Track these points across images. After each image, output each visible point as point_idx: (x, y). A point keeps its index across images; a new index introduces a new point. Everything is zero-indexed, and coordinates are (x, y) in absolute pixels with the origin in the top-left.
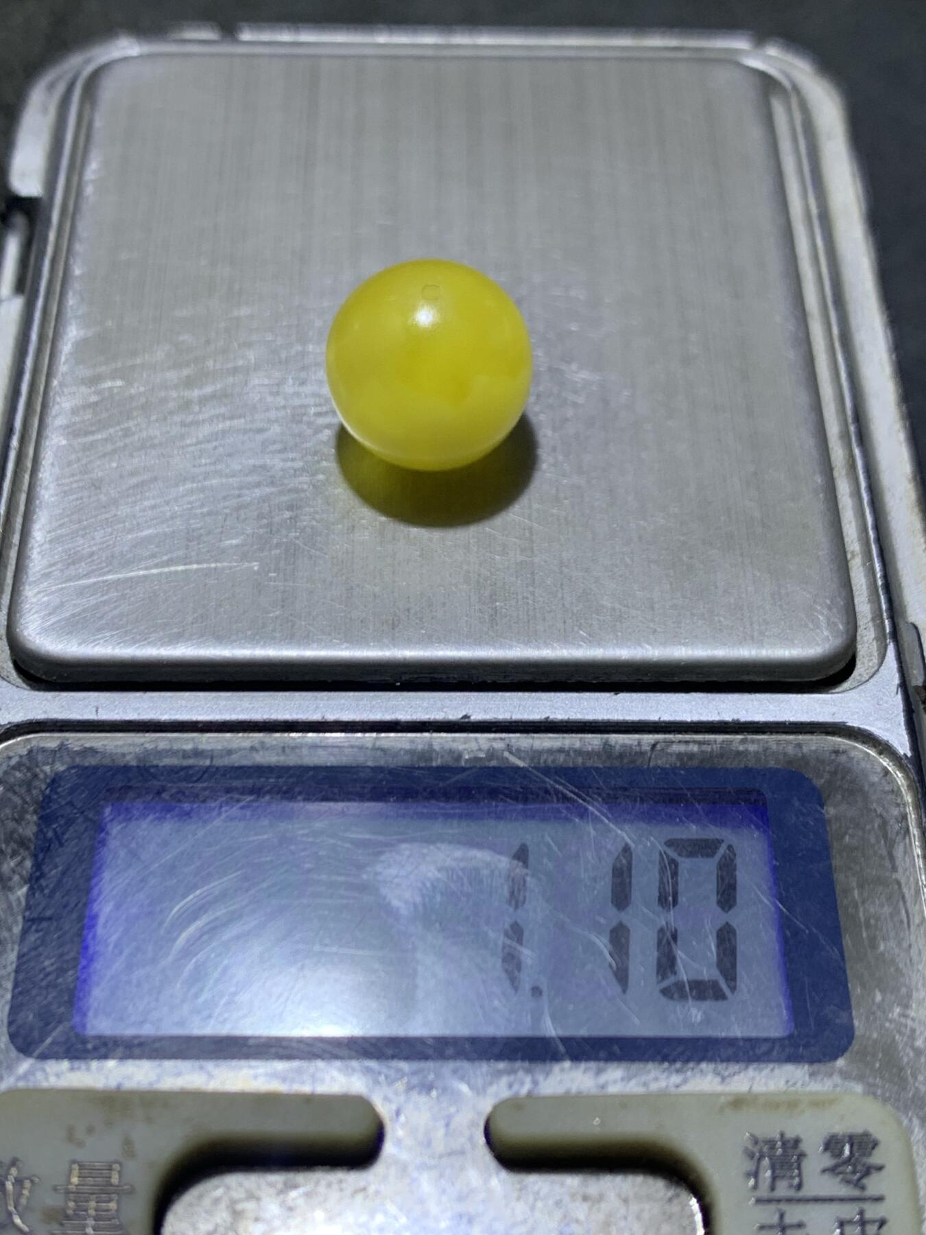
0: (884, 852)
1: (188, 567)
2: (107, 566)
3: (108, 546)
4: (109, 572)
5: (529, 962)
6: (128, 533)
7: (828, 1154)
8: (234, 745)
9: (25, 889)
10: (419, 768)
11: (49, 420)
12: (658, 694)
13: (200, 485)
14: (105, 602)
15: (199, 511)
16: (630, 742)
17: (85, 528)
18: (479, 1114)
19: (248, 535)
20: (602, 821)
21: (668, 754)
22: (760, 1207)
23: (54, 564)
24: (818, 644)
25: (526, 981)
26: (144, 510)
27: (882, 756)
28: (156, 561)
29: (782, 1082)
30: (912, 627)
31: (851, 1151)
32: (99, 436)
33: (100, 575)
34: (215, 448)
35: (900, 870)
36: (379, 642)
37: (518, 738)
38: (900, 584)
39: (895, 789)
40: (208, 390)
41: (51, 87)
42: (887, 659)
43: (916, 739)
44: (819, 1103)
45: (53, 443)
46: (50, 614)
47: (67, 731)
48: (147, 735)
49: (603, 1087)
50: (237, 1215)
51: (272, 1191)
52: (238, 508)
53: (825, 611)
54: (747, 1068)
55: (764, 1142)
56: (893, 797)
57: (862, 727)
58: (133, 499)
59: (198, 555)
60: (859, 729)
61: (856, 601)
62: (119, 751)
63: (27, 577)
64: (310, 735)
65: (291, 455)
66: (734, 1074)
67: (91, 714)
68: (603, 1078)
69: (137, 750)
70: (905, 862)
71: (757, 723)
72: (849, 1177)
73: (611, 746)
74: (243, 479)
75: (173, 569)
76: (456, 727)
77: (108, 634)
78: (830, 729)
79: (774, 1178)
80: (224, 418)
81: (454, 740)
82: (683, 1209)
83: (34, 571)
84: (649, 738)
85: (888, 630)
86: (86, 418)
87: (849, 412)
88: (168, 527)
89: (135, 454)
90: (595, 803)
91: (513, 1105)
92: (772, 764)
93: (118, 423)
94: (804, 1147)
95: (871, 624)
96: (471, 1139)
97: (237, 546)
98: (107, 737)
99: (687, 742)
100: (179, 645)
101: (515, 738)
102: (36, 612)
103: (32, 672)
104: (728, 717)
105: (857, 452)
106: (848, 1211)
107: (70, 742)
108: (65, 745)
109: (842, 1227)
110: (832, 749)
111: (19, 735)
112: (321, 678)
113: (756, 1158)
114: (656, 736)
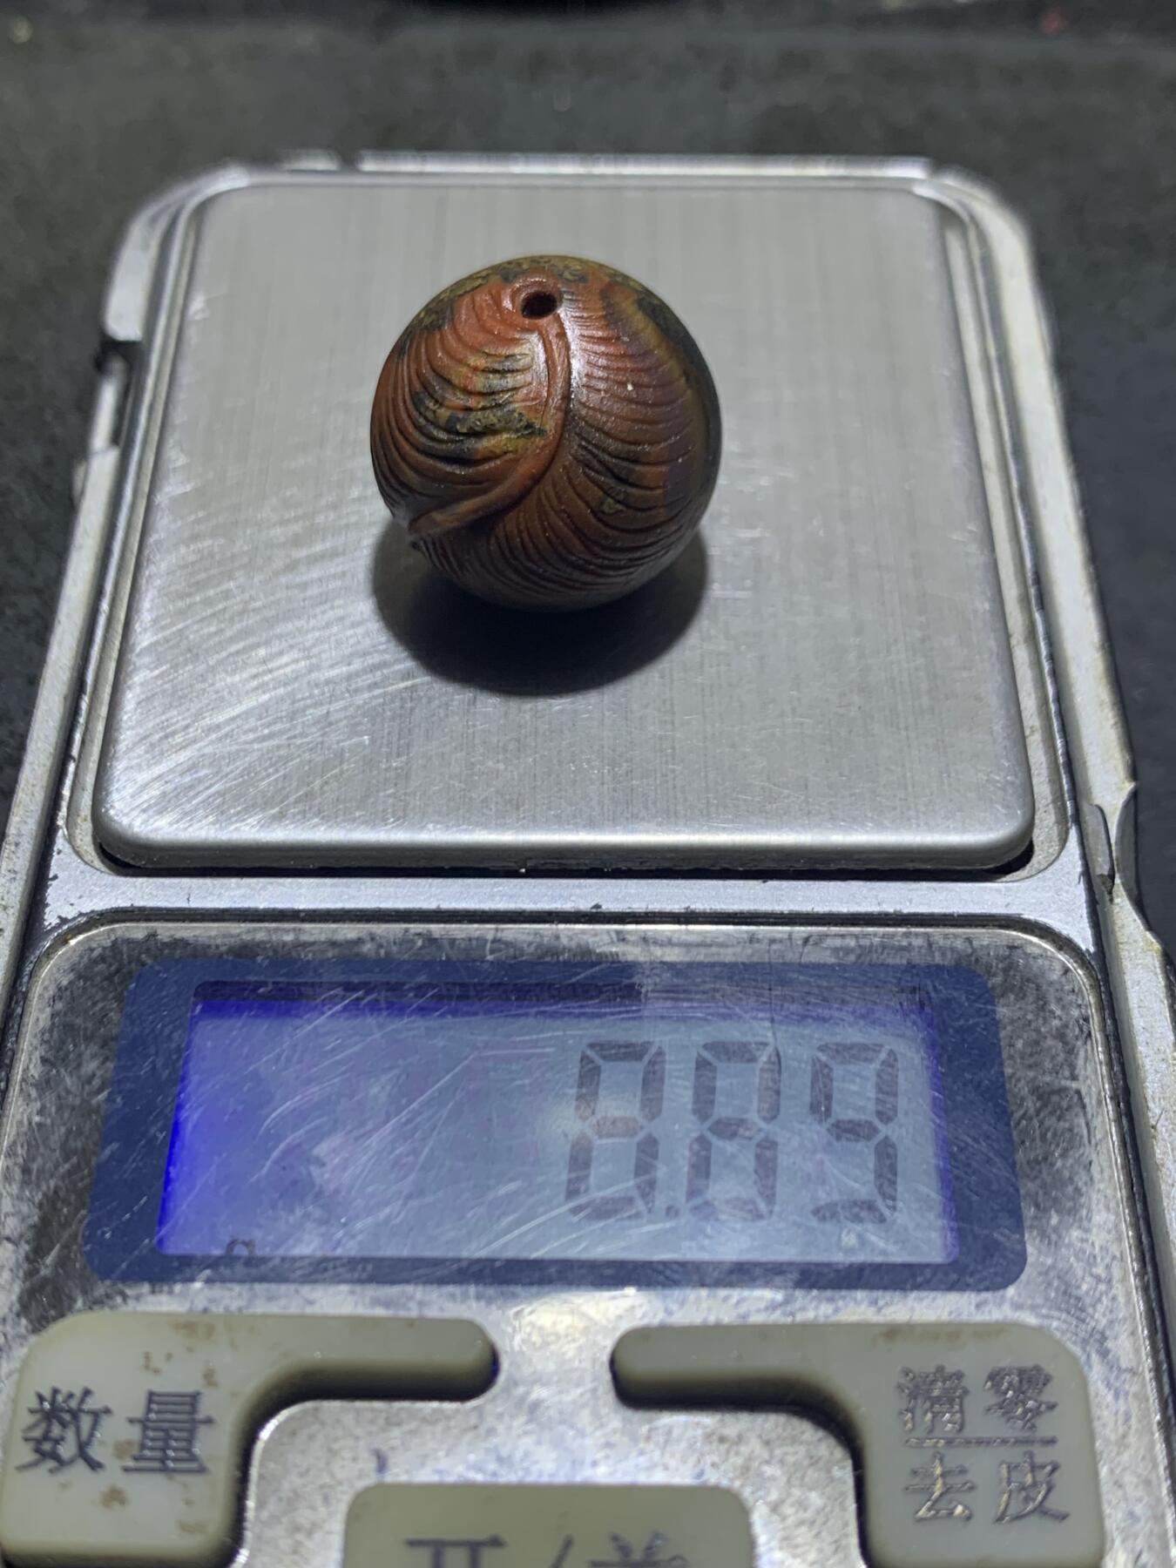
0: (1062, 1058)
5: (664, 1178)
7: (993, 1391)
8: (339, 937)
10: (546, 964)
11: (143, 582)
12: (812, 883)
13: (306, 652)
15: (305, 680)
18: (602, 1346)
19: (359, 707)
20: (750, 1024)
21: (822, 948)
24: (990, 829)
25: (661, 1199)
26: (245, 680)
27: (1062, 952)
29: (947, 1310)
30: (1095, 809)
31: (1020, 1388)
35: (1081, 1078)
36: (501, 825)
39: (1076, 989)
42: (1067, 844)
43: (1100, 933)
44: (983, 1333)
47: (156, 920)
49: (744, 1317)
51: (375, 1428)
53: (1001, 793)
54: (906, 1297)
55: (921, 1377)
56: (1075, 997)
57: (1037, 919)
58: (234, 667)
59: (302, 728)
60: (1036, 922)
61: (1035, 781)
62: (210, 942)
63: (116, 751)
64: (424, 926)
66: (891, 1303)
67: (181, 900)
69: (233, 941)
70: (1086, 1069)
71: (922, 915)
73: (757, 939)
76: (586, 918)
77: (202, 814)
78: (1003, 923)
79: (933, 1418)
80: (335, 579)
81: (583, 932)
84: (801, 931)
85: (1070, 812)
87: (1029, 575)
89: (235, 618)
91: (643, 1335)
93: (218, 584)
94: (966, 1382)
95: (1051, 805)
96: (596, 1376)
98: (200, 928)
99: (843, 936)
100: (280, 827)
103: (117, 856)
104: (889, 908)
105: (1037, 616)
106: (1016, 1455)
107: (159, 932)
108: (152, 935)
109: (1009, 1472)
110: (1005, 943)
111: (102, 925)
112: (438, 864)
113: (913, 1396)
114: (809, 928)
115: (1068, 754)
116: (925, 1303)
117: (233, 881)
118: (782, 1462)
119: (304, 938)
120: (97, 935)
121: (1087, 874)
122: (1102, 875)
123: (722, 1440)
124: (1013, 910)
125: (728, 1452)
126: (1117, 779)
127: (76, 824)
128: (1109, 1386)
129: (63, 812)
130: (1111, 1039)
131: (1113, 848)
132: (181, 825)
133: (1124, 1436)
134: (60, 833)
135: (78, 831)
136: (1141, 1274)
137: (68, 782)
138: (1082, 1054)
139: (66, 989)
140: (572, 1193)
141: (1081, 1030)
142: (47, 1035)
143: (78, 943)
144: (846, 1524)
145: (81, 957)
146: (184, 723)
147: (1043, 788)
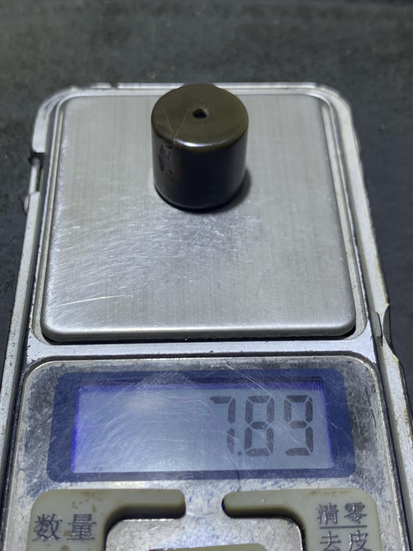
0: (366, 399)
1: (107, 297)
2: (77, 297)
3: (77, 290)
4: (78, 299)
5: (237, 442)
6: (84, 285)
7: (347, 511)
8: (126, 364)
9: (51, 420)
10: (195, 371)
11: (53, 242)
12: (283, 342)
13: (110, 265)
14: (77, 311)
15: (110, 276)
16: (273, 360)
17: (68, 283)
18: (219, 498)
19: (129, 285)
20: (263, 390)
21: (286, 364)
22: (322, 530)
23: (57, 297)
24: (341, 322)
25: (236, 449)
26: (90, 276)
27: (366, 363)
28: (95, 295)
29: (330, 484)
30: (376, 314)
31: (355, 509)
32: (72, 248)
33: (74, 301)
34: (115, 251)
35: (372, 406)
36: (179, 324)
37: (231, 359)
38: (372, 297)
39: (370, 376)
40: (112, 229)
41: (47, 108)
42: (367, 327)
43: (378, 356)
44: (343, 492)
45: (54, 250)
46: (56, 316)
47: (64, 360)
48: (94, 361)
49: (265, 488)
50: (133, 537)
51: (146, 528)
52: (125, 274)
53: (344, 310)
54: (317, 480)
55: (323, 506)
56: (370, 378)
57: (358, 352)
58: (86, 271)
59: (111, 292)
60: (357, 353)
61: (356, 304)
62: (83, 367)
63: (47, 303)
64: (154, 359)
65: (144, 253)
66: (312, 482)
67: (72, 353)
68: (265, 485)
69: (90, 366)
70: (374, 403)
71: (319, 352)
72: (354, 519)
73: (266, 361)
74: (126, 263)
75: (101, 298)
76: (208, 356)
77: (78, 323)
78: (346, 354)
79: (327, 520)
80: (119, 240)
81: (207, 360)
82: (294, 532)
83: (50, 300)
84: (279, 358)
85: (367, 316)
86: (67, 240)
87: (353, 232)
88: (99, 282)
89: (86, 254)
90: (260, 383)
91: (232, 494)
92: (325, 367)
93: (79, 243)
94: (338, 508)
95: (361, 313)
96: (217, 508)
97: (125, 289)
98: (79, 362)
99: (293, 360)
100: (105, 327)
101: (230, 359)
102: (52, 316)
103: (50, 338)
104: (308, 350)
105: (356, 247)
106: (354, 531)
108: (64, 365)
109: (352, 536)
110: (347, 361)
111: (46, 362)
112: (158, 338)
113: (321, 513)
114: (282, 357)
115: (366, 295)
116: (323, 482)
117: (90, 346)
118: (278, 535)
119: (114, 365)
120: (45, 365)
121: (373, 336)
122: (378, 337)
123: (259, 528)
124: (349, 350)
125: (261, 532)
126: (383, 303)
127: (34, 327)
128: (383, 507)
129: (30, 324)
130: (382, 392)
131: (382, 327)
132: (72, 328)
133: (389, 523)
134: (30, 331)
136: (393, 470)
137: (32, 313)
138: (373, 397)
139: (35, 384)
141: (372, 390)
142: (30, 400)
143: (38, 368)
145: (40, 373)
147: (358, 307)
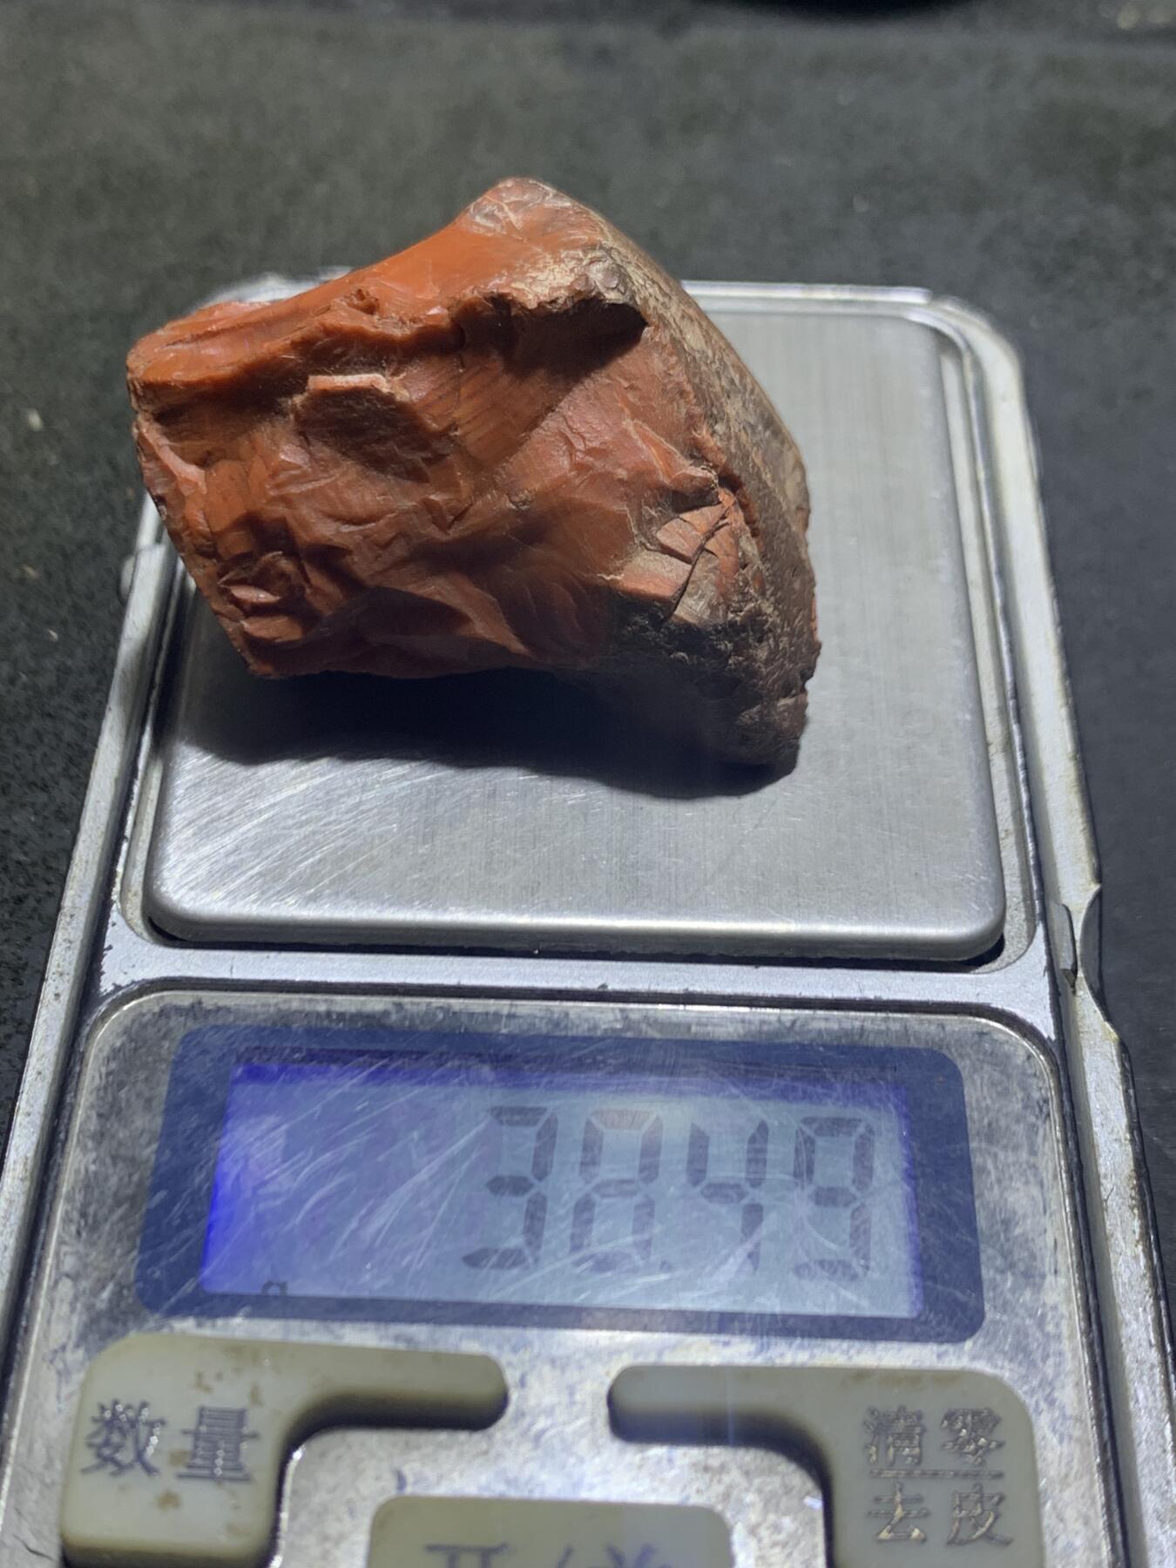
7: (949, 1430)
9: (155, 1146)
10: (554, 1037)
12: (800, 970)
14: (242, 860)
16: (766, 1018)
18: (602, 1382)
19: (387, 797)
20: (739, 1097)
21: (807, 1030)
24: (964, 924)
25: (656, 1254)
27: (1026, 1039)
30: (1062, 908)
31: (972, 1427)
36: (518, 908)
38: (1055, 865)
39: (1038, 1073)
42: (1035, 941)
43: (1061, 1022)
47: (201, 989)
48: (280, 995)
53: (976, 893)
54: (874, 1348)
55: (884, 1416)
56: (1036, 1080)
57: (1006, 1008)
60: (1004, 1011)
61: (1007, 881)
62: (252, 1011)
64: (445, 1000)
67: (226, 972)
69: (271, 1010)
70: (1044, 1145)
71: (900, 1001)
76: (593, 997)
78: (973, 1011)
79: (895, 1452)
81: (590, 1009)
84: (789, 1014)
85: (1038, 911)
87: (1009, 687)
91: (637, 1373)
92: (913, 1044)
94: (925, 1422)
95: (1022, 905)
97: (376, 808)
98: (241, 997)
99: (827, 1019)
100: (317, 906)
101: (653, 1009)
103: (167, 929)
104: (870, 995)
105: (1015, 728)
106: (965, 1486)
107: (203, 1000)
108: (200, 1003)
109: (960, 1501)
110: (975, 1029)
111: (152, 992)
112: (459, 944)
113: (876, 1433)
114: (796, 1012)
115: (1037, 857)
116: (890, 1353)
117: (273, 955)
118: (760, 1491)
119: (337, 1008)
120: (149, 1001)
121: (1051, 968)
122: (1065, 970)
123: (706, 1469)
124: (982, 1000)
125: (711, 1481)
126: (1083, 881)
127: (126, 899)
128: (1054, 1431)
129: (117, 888)
130: (1067, 1117)
131: (1078, 945)
132: (226, 903)
133: (1067, 1476)
134: (114, 907)
135: (128, 905)
136: (1087, 1332)
137: (122, 860)
138: (1041, 1132)
139: (119, 1050)
140: (576, 1248)
141: (1041, 1110)
142: (102, 1093)
143: (130, 1009)
144: (815, 1546)
145: (133, 1021)
146: (228, 808)
147: (1014, 888)
